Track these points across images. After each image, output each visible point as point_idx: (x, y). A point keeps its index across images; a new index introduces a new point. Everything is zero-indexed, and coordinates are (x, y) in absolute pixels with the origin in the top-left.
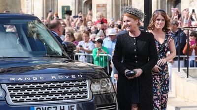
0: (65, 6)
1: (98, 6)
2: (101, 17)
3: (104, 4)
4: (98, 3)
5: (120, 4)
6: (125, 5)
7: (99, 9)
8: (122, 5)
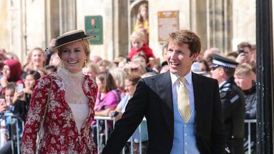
0: (93, 17)
1: (161, 15)
2: (138, 43)
3: (173, 12)
4: (161, 10)
5: (208, 10)
6: (216, 13)
7: (164, 21)
8: (211, 13)
